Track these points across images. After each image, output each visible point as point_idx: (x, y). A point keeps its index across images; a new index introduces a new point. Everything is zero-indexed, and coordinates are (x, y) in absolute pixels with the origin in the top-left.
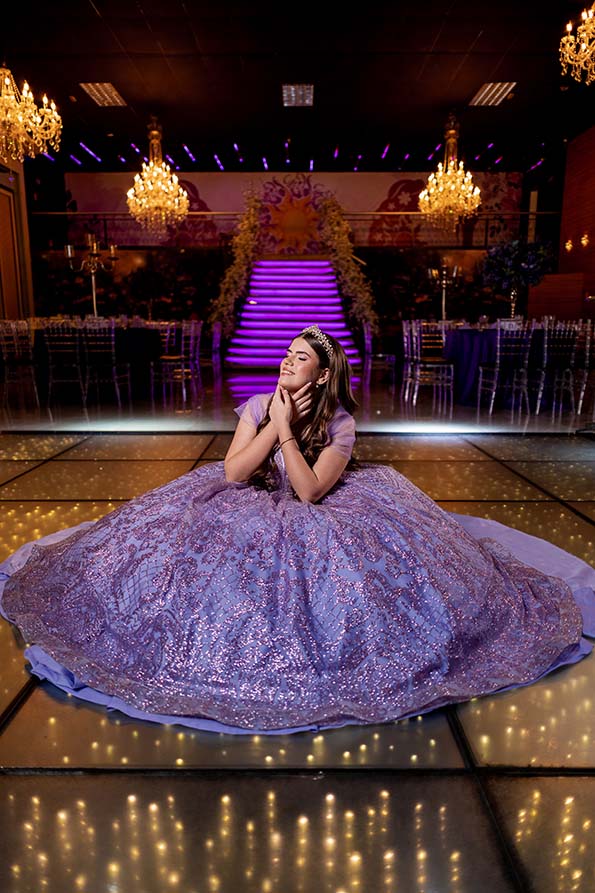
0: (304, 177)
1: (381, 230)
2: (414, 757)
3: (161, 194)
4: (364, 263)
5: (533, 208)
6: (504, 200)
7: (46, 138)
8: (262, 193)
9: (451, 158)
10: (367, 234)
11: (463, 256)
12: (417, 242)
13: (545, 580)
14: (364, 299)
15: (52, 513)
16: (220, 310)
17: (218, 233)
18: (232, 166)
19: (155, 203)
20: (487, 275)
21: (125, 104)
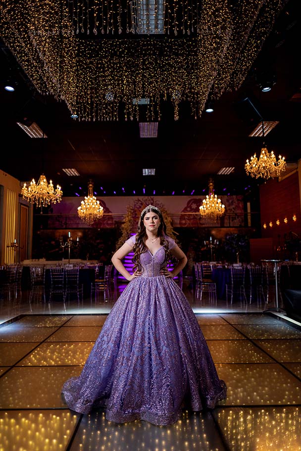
0: (151, 198)
1: (184, 219)
3: (92, 208)
4: (178, 234)
5: (249, 211)
6: (236, 206)
8: (134, 205)
9: (211, 193)
10: (179, 221)
11: (220, 230)
12: (201, 224)
15: (72, 346)
18: (120, 194)
19: (89, 212)
21: (79, 175)
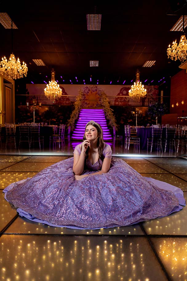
0: (95, 86)
1: (118, 101)
2: (130, 233)
3: (54, 90)
4: (113, 110)
5: (162, 95)
6: (153, 93)
7: (23, 73)
8: (83, 90)
9: (138, 81)
10: (114, 102)
11: (142, 108)
12: (129, 104)
13: (167, 191)
14: (113, 120)
16: (70, 123)
17: (70, 101)
19: (52, 92)
20: (149, 112)
21: (45, 65)
